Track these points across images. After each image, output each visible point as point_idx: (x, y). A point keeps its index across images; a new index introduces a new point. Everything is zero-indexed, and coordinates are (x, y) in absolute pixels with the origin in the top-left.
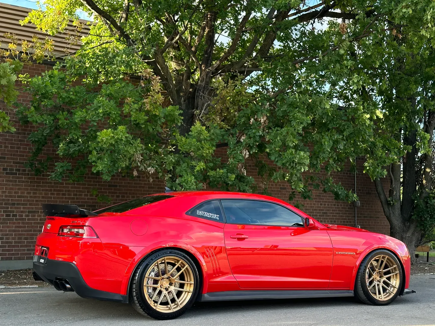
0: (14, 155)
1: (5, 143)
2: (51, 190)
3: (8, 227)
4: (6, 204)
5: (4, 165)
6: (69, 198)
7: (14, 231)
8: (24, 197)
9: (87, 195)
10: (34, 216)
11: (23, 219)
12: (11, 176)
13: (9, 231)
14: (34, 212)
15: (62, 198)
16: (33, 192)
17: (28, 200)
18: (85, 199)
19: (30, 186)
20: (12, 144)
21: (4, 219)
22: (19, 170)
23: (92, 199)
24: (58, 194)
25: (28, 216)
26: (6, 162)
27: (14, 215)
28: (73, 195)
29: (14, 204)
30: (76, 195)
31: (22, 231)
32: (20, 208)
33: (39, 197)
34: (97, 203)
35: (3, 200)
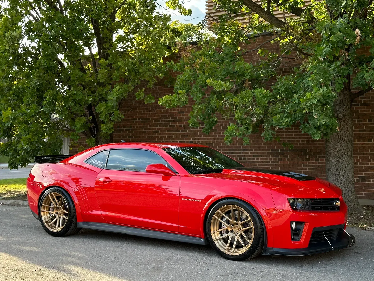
4: (239, 150)
9: (298, 141)
10: (258, 159)
11: (250, 162)
14: (258, 156)
15: (279, 144)
16: (257, 141)
17: (254, 147)
18: (297, 144)
23: (303, 144)
25: (254, 159)
27: (245, 159)
30: (289, 141)
32: (248, 153)
33: (261, 144)
34: (307, 147)
35: (237, 147)
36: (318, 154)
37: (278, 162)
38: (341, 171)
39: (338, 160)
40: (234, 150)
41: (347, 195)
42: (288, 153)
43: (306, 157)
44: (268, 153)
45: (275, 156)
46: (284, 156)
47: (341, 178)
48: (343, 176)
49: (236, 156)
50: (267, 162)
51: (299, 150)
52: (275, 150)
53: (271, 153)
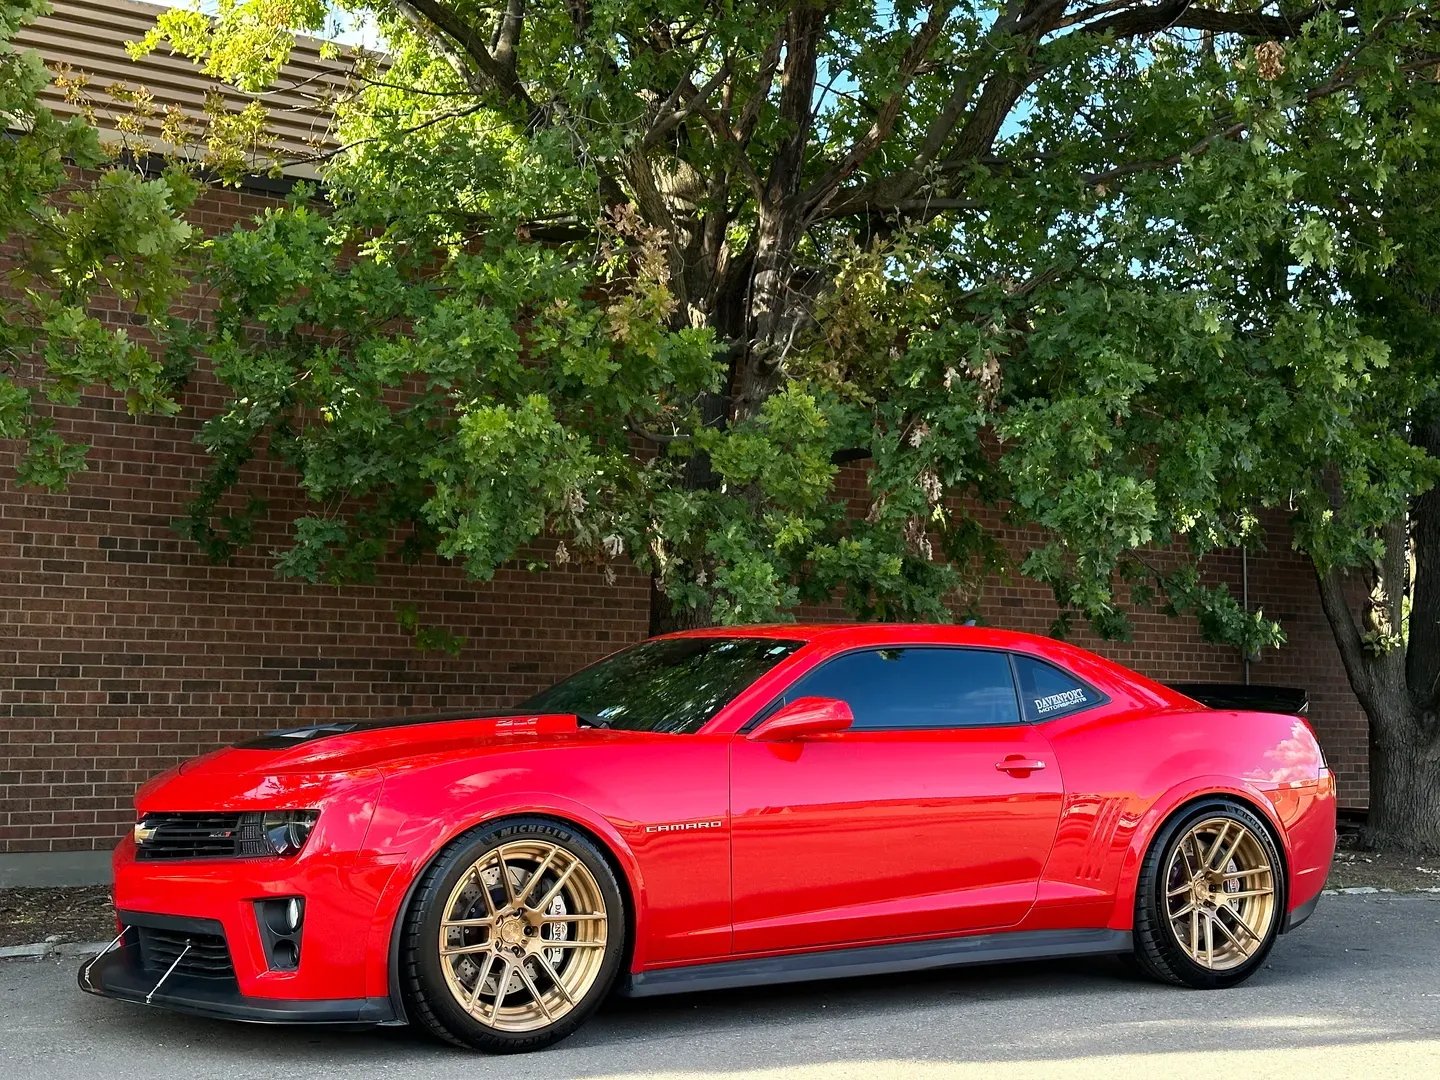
0: (137, 495)
1: (107, 454)
2: (258, 613)
3: (118, 737)
4: (110, 659)
5: (103, 530)
6: (321, 640)
7: (139, 750)
8: (168, 635)
9: (372, 629)
10: (204, 699)
11: (165, 711)
12: (128, 564)
13: (124, 749)
14: (203, 686)
15: (296, 639)
16: (200, 620)
17: (185, 648)
18: (369, 641)
19: (189, 597)
20: (131, 456)
21: (105, 711)
22: (153, 545)
23: (392, 641)
24: (280, 626)
25: (182, 699)
26: (110, 518)
27: (137, 698)
28: (331, 630)
29: (137, 660)
30: (339, 627)
31: (164, 750)
32: (158, 673)
33: (220, 636)
34: (408, 653)
35: (103, 646)
36: (442, 678)
37: (291, 712)
40: (85, 659)
42: (335, 676)
43: (399, 688)
44: (248, 674)
45: (279, 688)
46: (316, 688)
49: (93, 686)
50: (243, 712)
51: (377, 664)
52: (282, 663)
53: (262, 675)
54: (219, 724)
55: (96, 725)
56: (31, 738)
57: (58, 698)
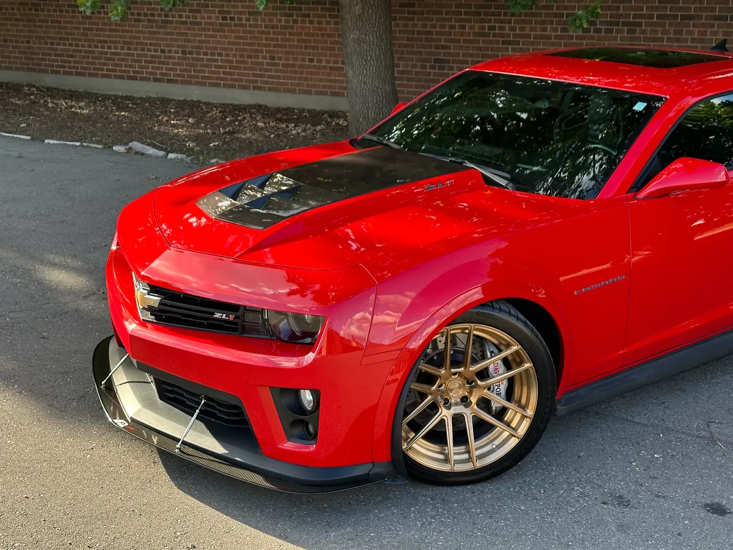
3: (226, 37)
10: (256, 20)
11: (242, 25)
21: (221, 24)
25: (248, 20)
27: (232, 19)
31: (244, 44)
32: (238, 6)
38: (365, 58)
39: (358, 35)
41: (376, 105)
42: (311, 9)
46: (303, 15)
47: (365, 71)
48: (368, 69)
49: (215, 12)
50: (273, 27)
54: (263, 32)
55: (218, 31)
56: (196, 35)
57: (203, 18)
